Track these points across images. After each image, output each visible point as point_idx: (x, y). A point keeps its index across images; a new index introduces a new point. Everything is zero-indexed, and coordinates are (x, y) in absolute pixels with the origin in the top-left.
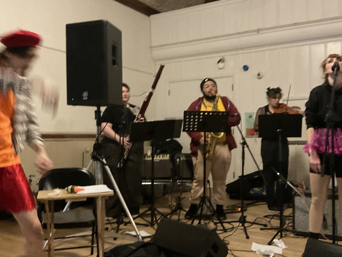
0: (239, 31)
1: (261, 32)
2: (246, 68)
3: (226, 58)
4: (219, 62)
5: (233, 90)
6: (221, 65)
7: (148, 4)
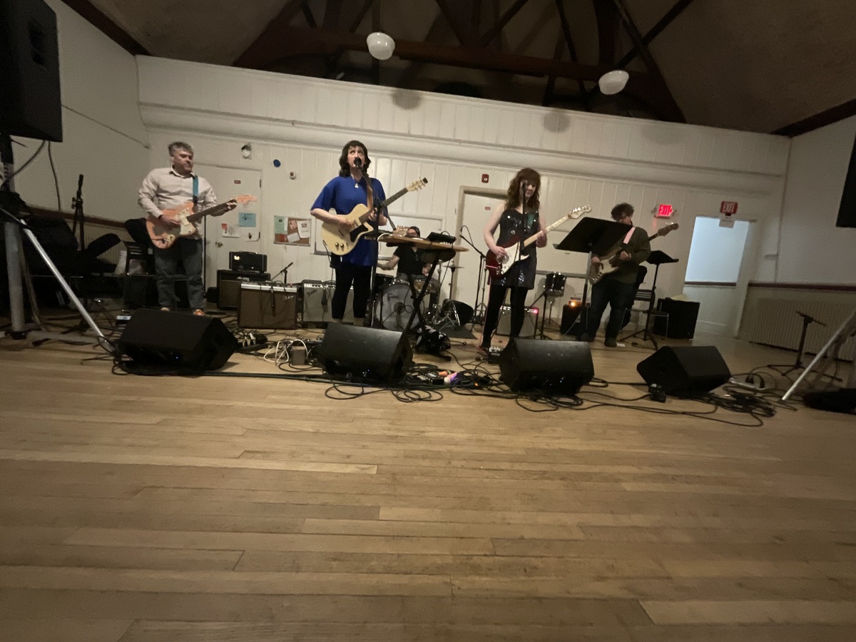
0: (269, 116)
1: (296, 125)
2: (277, 163)
3: (252, 145)
4: (243, 148)
5: (260, 186)
6: (246, 153)
7: (133, 37)
